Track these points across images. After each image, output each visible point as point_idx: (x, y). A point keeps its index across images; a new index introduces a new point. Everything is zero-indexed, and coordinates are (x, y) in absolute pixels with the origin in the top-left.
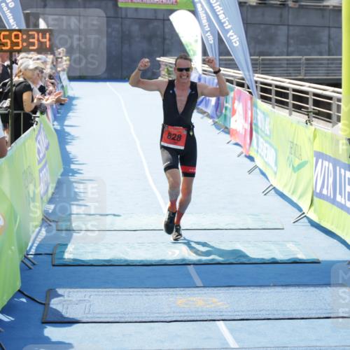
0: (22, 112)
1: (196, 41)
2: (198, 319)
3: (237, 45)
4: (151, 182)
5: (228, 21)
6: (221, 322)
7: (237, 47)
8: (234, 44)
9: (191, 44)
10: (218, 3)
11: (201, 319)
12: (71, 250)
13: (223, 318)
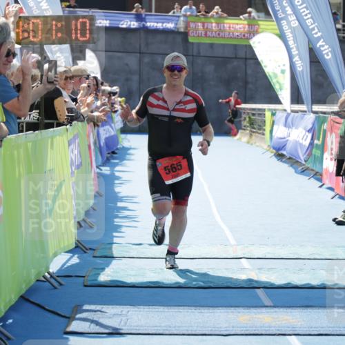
0: (55, 122)
1: (283, 72)
2: (263, 333)
3: (328, 57)
4: (218, 218)
5: (317, 26)
6: (293, 337)
7: (330, 59)
8: (325, 56)
9: (276, 76)
10: (304, 5)
11: (268, 333)
12: (109, 272)
13: (296, 332)
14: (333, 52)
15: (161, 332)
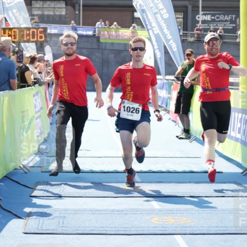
0: (26, 85)
1: (150, 58)
7: (176, 51)
8: (174, 49)
10: (163, 21)
14: (178, 47)
15: (81, 196)
